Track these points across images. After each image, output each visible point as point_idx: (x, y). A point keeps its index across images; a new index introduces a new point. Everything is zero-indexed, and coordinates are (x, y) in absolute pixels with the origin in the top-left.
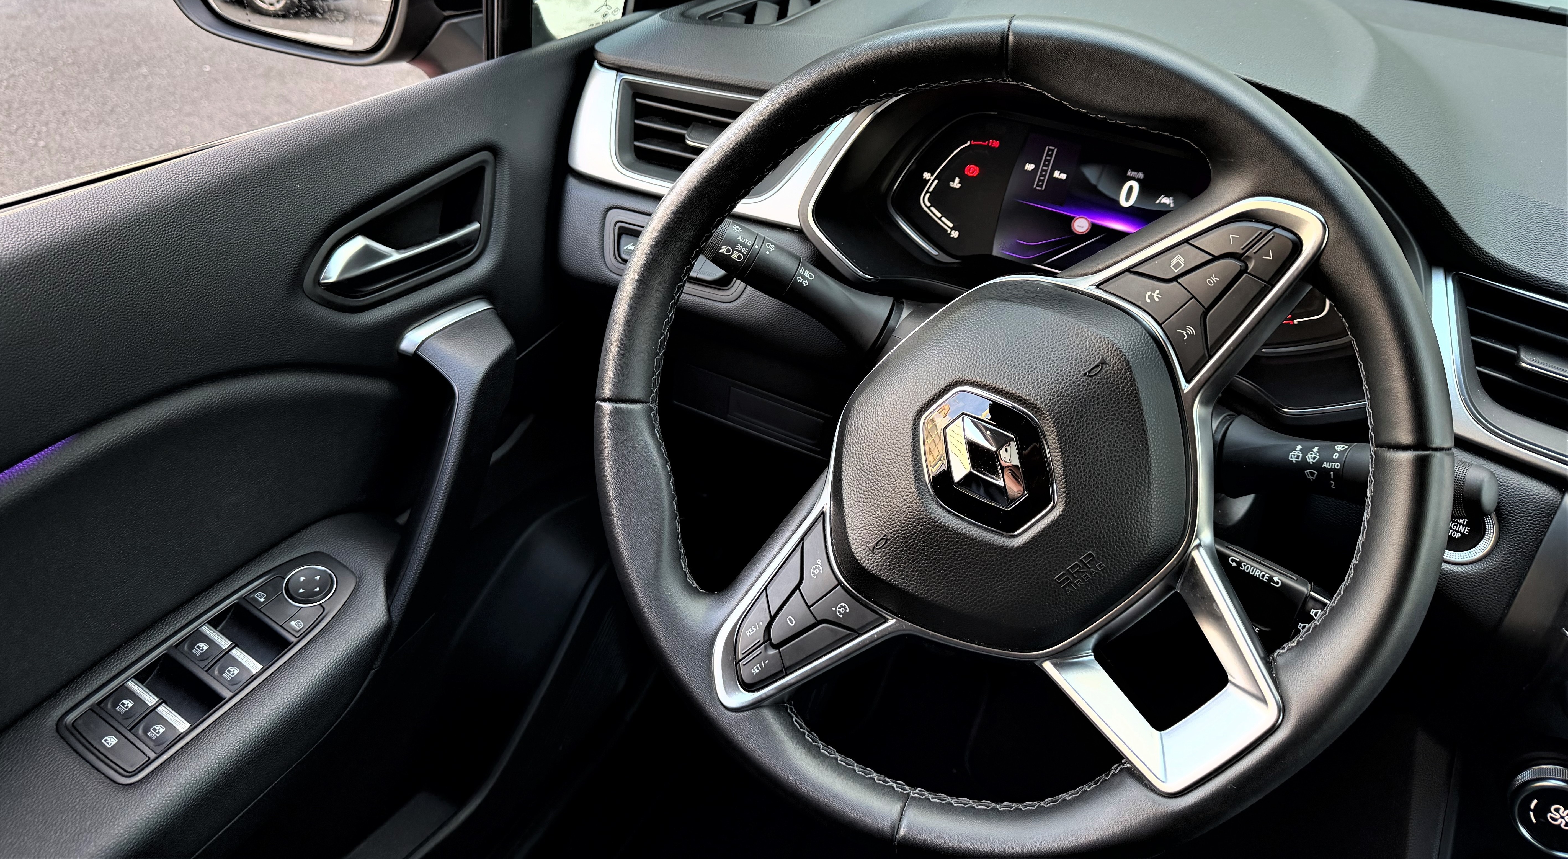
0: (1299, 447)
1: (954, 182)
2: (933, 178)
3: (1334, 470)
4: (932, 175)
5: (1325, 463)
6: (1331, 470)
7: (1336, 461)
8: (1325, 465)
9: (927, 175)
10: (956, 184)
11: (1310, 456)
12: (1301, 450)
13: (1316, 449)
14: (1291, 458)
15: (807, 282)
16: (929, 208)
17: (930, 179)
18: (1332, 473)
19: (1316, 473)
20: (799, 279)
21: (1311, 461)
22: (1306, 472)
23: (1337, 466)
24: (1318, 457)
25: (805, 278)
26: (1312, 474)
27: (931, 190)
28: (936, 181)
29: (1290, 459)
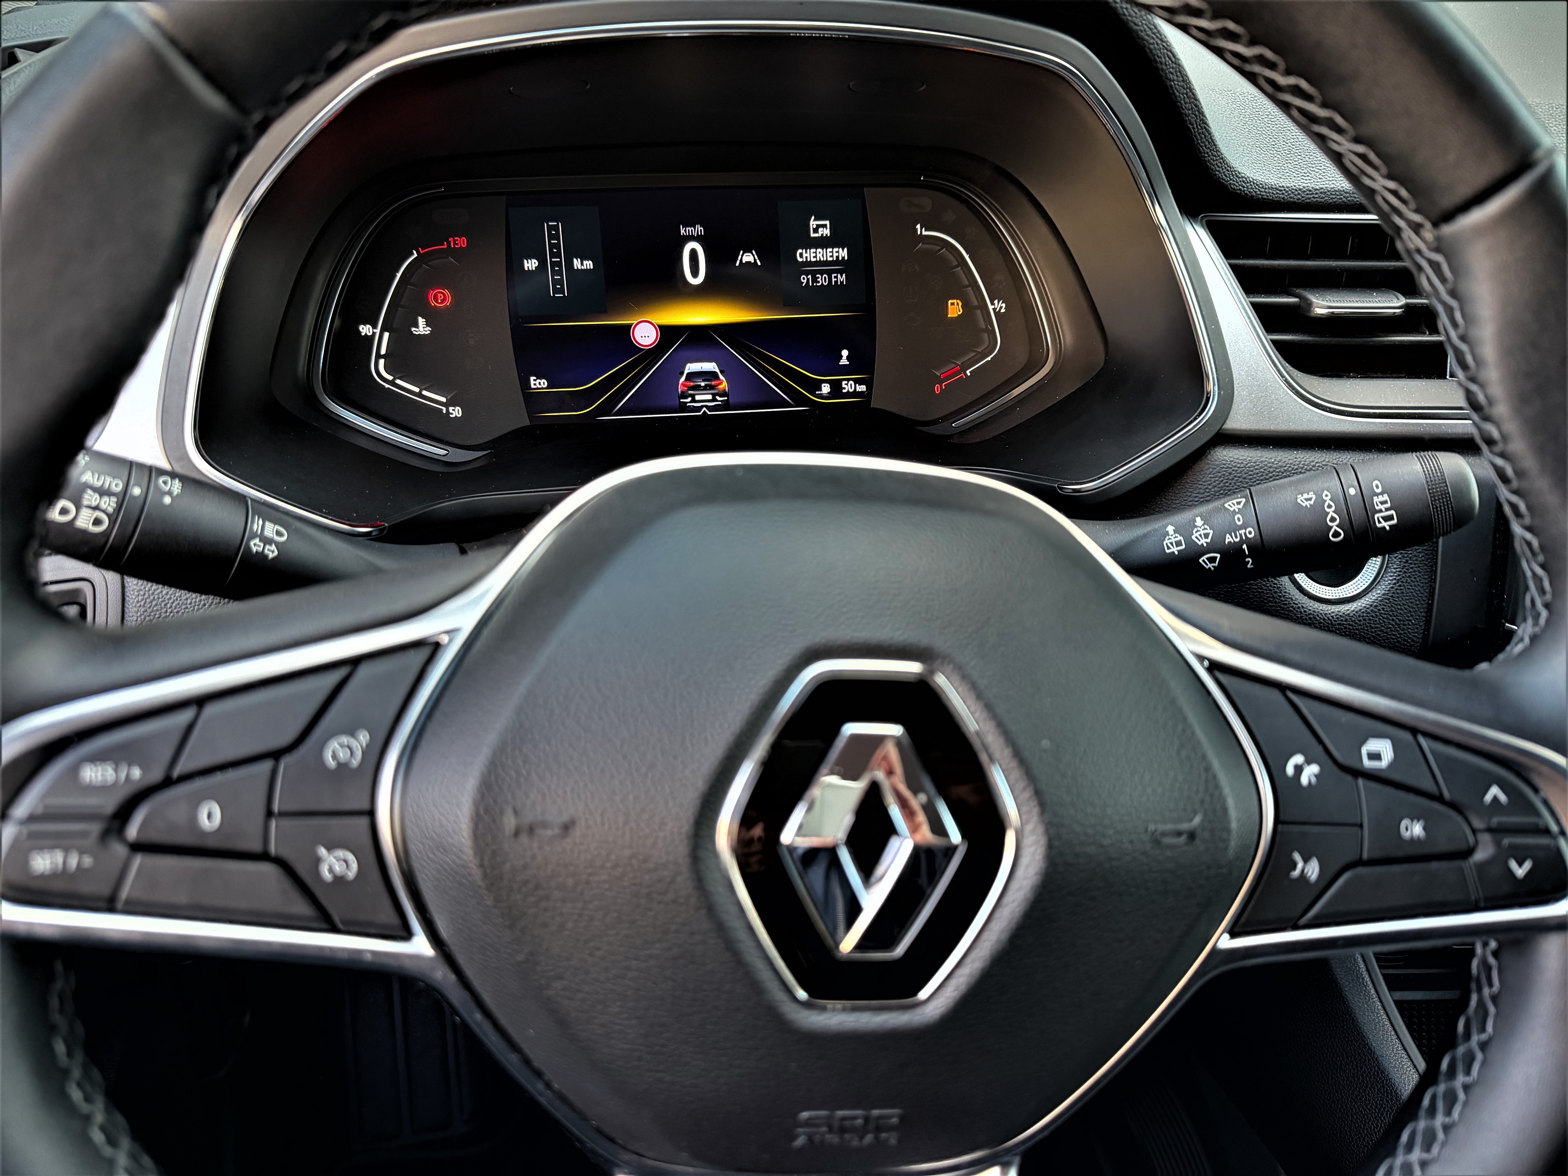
0: (1170, 529)
1: (417, 326)
2: (378, 331)
3: (1247, 541)
4: (374, 326)
5: (1228, 535)
6: (1242, 542)
7: (1244, 527)
8: (1228, 539)
9: (365, 330)
10: (422, 328)
11: (1197, 535)
12: (1175, 531)
13: (1199, 522)
14: (1169, 548)
15: (273, 547)
16: (392, 383)
17: (374, 333)
18: (1245, 546)
19: (1218, 556)
20: (256, 546)
21: (1203, 542)
22: (1201, 560)
23: (1251, 533)
24: (1211, 532)
25: (267, 541)
26: (1212, 560)
27: (383, 351)
28: (386, 335)
29: (1168, 551)
